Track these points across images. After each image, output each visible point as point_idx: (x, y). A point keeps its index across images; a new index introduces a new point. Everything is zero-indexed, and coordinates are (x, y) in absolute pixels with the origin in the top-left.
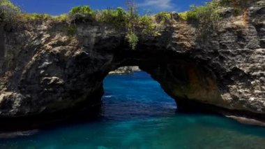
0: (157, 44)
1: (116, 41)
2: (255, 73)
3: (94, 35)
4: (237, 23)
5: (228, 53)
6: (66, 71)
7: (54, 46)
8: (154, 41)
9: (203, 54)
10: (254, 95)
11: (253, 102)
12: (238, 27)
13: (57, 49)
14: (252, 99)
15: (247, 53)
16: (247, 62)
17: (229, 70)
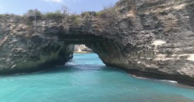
0: (83, 31)
1: (57, 29)
2: (139, 46)
3: (44, 26)
4: (129, 15)
5: (124, 34)
6: (27, 46)
7: (18, 31)
8: (81, 29)
9: (110, 35)
10: (139, 60)
11: (139, 64)
12: (129, 18)
13: (20, 33)
14: (139, 62)
15: (134, 33)
16: (135, 39)
17: (125, 45)
